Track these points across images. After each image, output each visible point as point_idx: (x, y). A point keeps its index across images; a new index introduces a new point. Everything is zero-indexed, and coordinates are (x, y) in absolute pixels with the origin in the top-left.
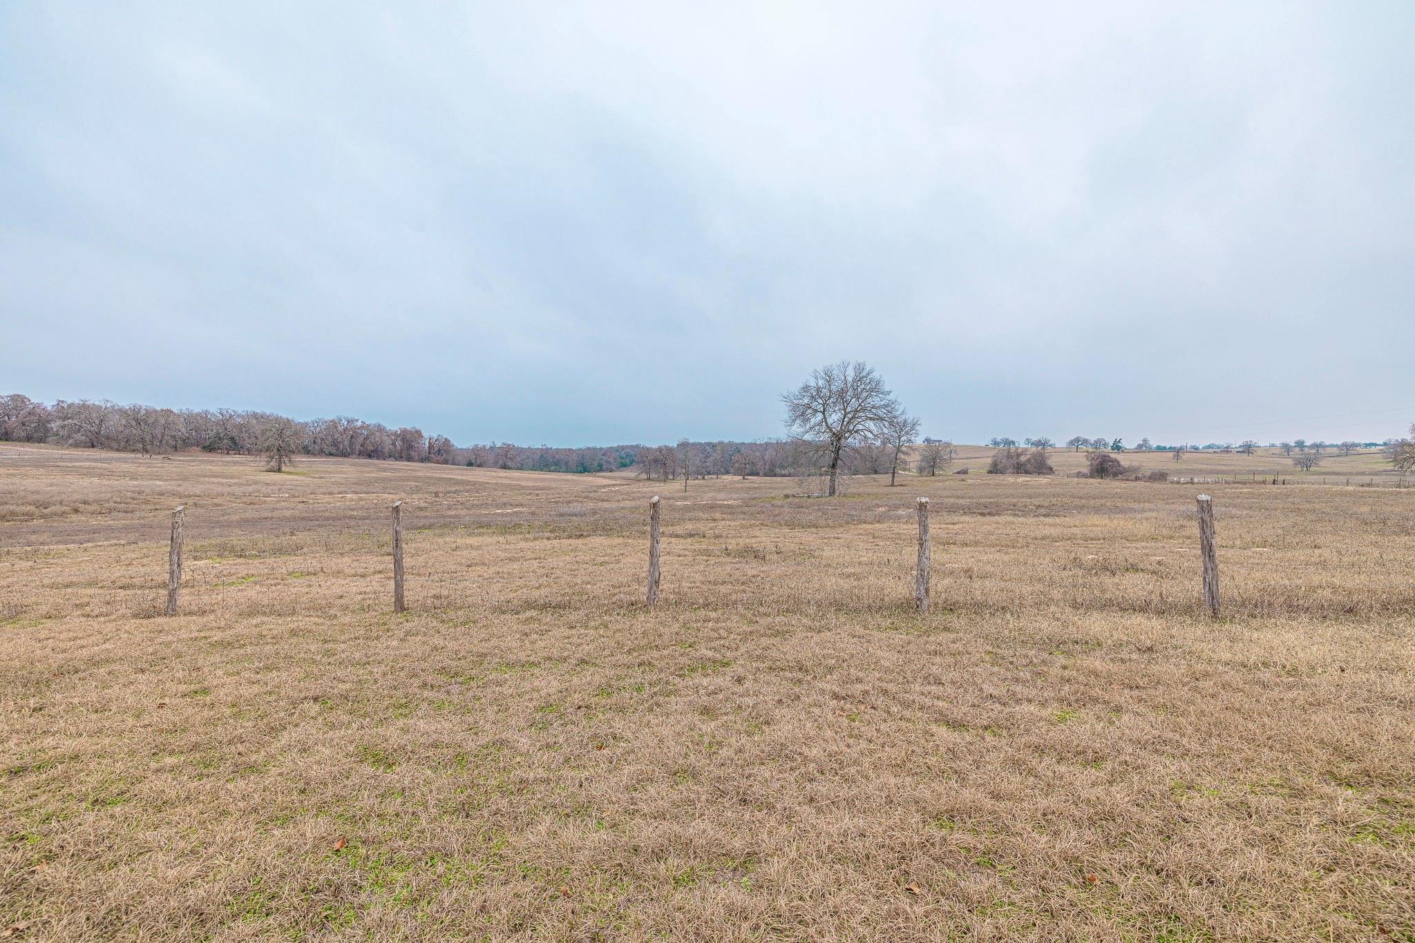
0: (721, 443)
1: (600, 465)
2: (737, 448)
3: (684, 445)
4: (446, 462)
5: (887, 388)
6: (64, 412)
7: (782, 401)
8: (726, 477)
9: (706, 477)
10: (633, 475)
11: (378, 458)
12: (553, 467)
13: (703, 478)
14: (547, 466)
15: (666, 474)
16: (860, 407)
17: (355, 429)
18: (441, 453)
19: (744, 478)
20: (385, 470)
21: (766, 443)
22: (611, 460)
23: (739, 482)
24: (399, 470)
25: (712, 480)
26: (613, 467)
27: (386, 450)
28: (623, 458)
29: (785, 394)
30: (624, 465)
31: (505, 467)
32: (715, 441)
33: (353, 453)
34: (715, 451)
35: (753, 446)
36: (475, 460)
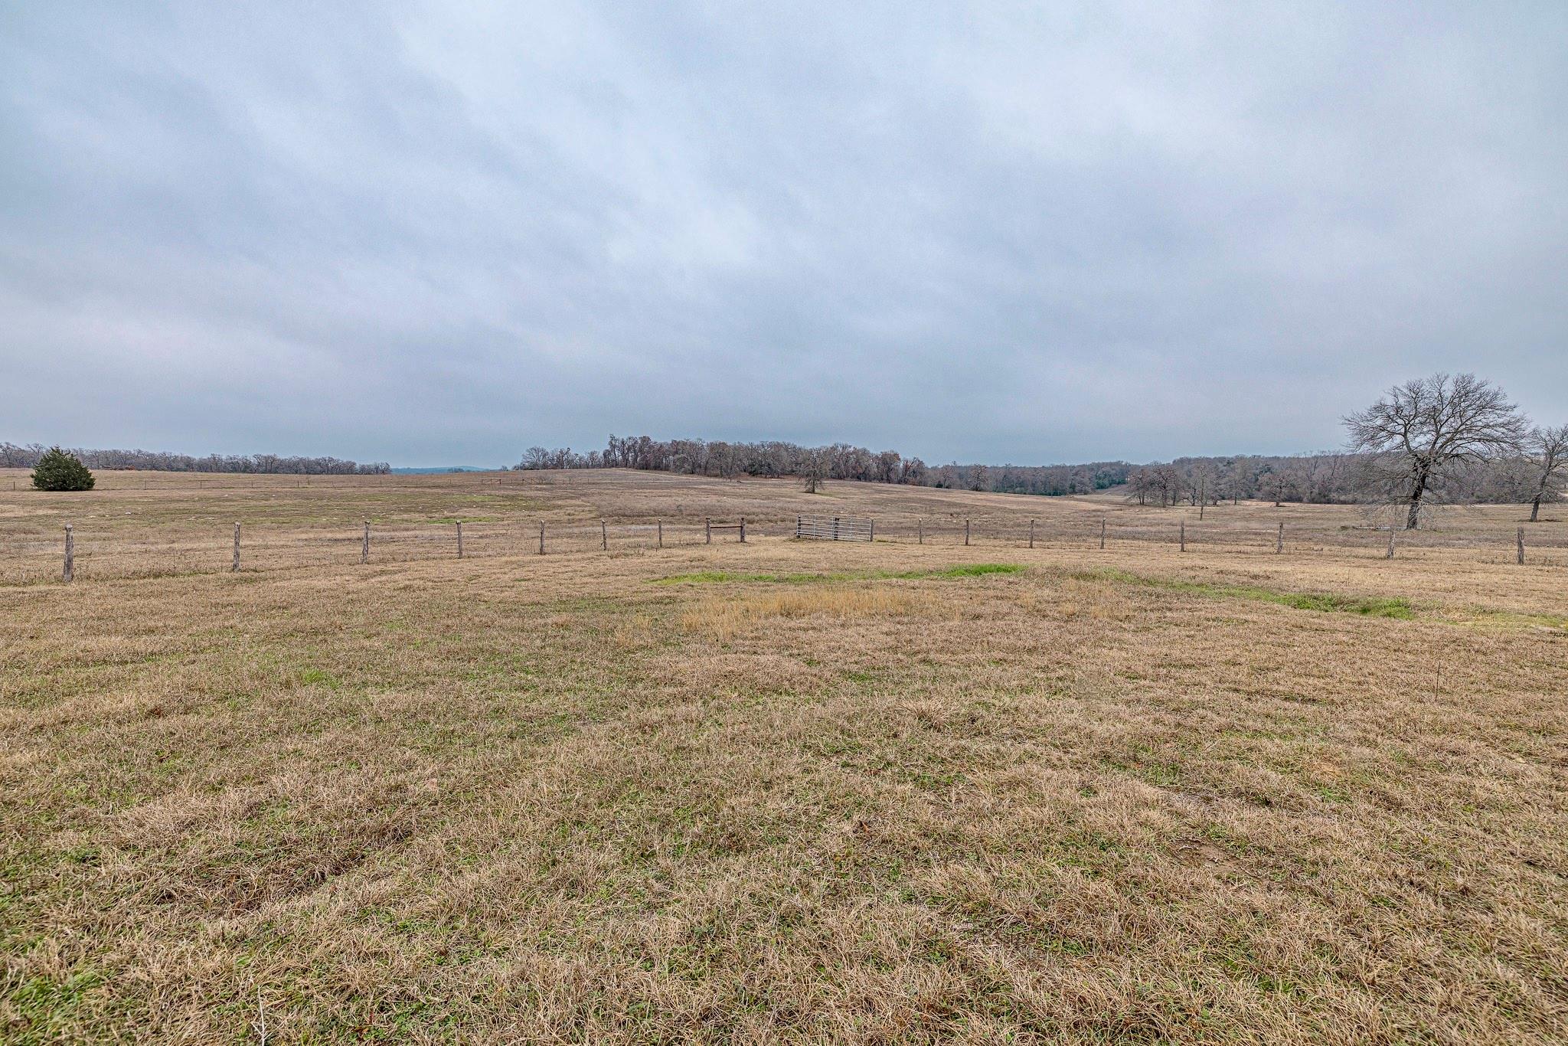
0: (1240, 459)
1: (1073, 487)
2: (1267, 466)
3: (1182, 462)
4: (919, 484)
5: (1509, 402)
6: (677, 447)
7: (1343, 424)
8: (1248, 503)
9: (1219, 503)
10: (1120, 499)
11: (866, 480)
12: (1018, 489)
13: (1215, 504)
14: (1011, 487)
15: (1165, 498)
16: (1464, 427)
17: (848, 455)
18: (914, 475)
19: (1277, 505)
20: (880, 492)
21: (1316, 457)
22: (1086, 480)
23: (1270, 510)
24: (891, 492)
25: (1229, 506)
26: (1089, 489)
27: (872, 473)
28: (1100, 478)
29: (1349, 416)
30: (1102, 487)
31: (977, 489)
32: (1231, 455)
33: (847, 476)
34: (1233, 470)
35: (1289, 462)
36: (945, 480)
